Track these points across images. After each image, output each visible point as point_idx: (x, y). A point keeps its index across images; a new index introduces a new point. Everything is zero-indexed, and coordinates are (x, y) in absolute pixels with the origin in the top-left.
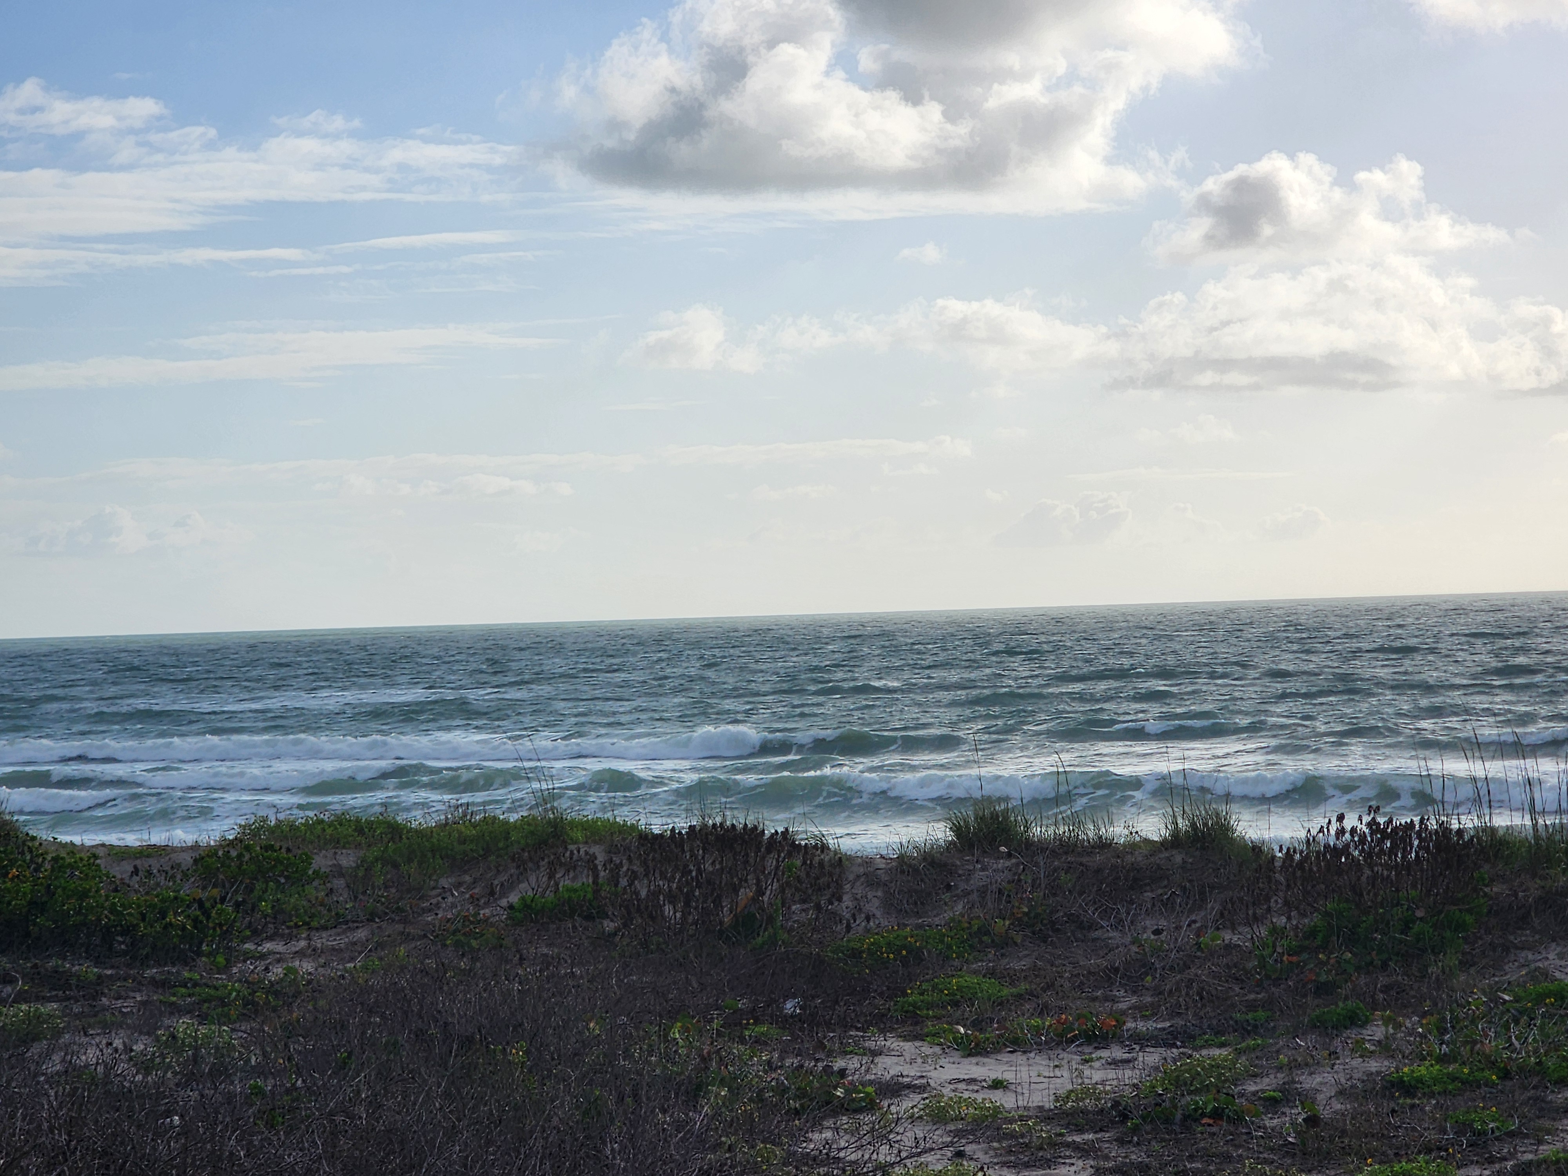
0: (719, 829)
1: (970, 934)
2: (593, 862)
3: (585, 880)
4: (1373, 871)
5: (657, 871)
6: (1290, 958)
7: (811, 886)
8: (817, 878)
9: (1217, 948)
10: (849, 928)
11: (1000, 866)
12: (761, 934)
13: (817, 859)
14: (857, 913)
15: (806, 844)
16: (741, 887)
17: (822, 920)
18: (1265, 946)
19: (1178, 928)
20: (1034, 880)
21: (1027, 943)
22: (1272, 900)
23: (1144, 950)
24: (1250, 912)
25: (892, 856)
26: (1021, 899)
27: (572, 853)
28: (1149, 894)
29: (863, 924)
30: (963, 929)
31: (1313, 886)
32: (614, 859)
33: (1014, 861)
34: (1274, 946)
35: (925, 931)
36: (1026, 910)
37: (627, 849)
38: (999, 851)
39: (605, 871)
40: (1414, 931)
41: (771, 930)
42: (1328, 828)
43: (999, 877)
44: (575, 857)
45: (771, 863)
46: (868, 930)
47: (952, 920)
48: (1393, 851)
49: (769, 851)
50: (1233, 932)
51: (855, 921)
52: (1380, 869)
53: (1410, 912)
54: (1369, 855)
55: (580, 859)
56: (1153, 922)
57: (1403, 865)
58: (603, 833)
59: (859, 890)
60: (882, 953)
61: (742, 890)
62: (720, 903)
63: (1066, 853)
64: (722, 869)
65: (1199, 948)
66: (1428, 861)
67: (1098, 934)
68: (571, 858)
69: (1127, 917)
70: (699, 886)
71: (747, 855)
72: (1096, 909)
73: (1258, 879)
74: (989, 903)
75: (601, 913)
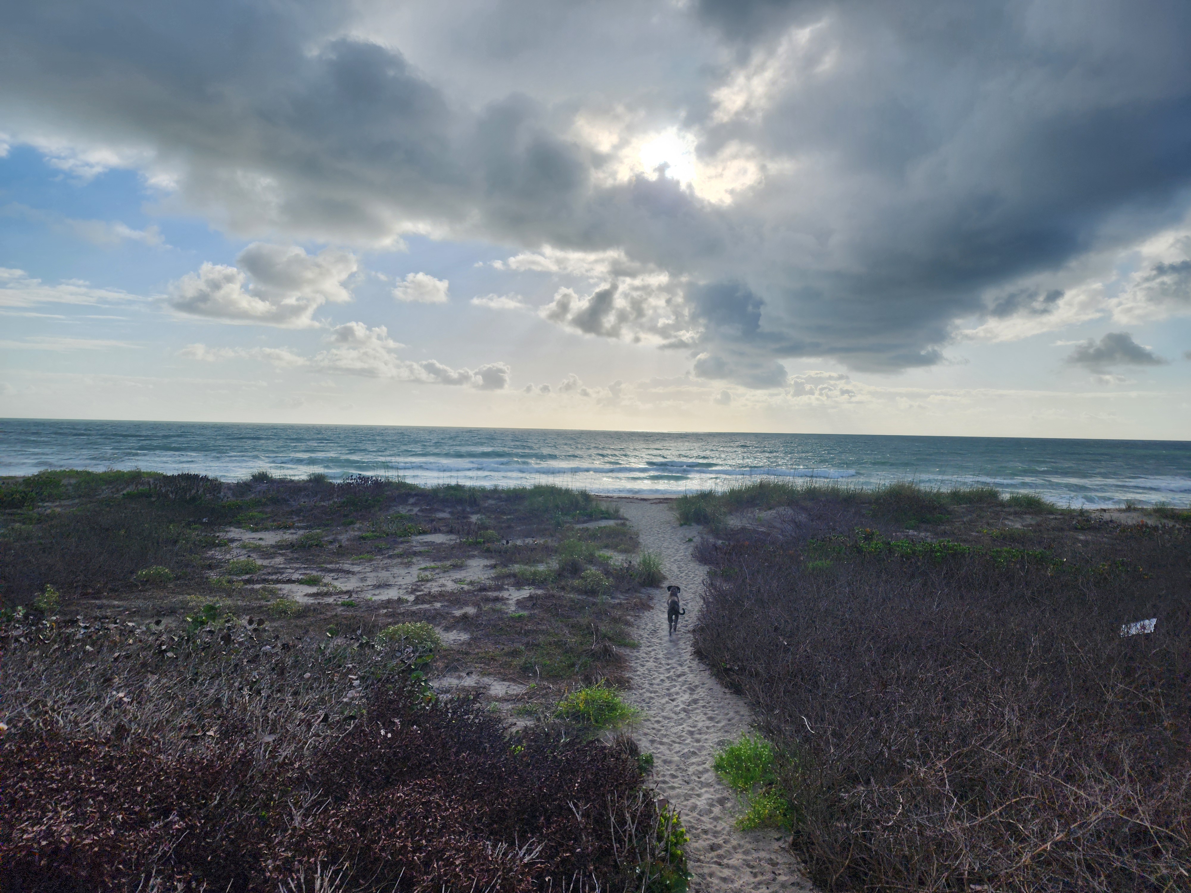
1: (255, 502)
2: (149, 483)
3: (146, 487)
4: (359, 488)
5: (168, 485)
6: (338, 509)
7: (212, 490)
8: (214, 488)
9: (320, 506)
10: (222, 500)
11: (264, 486)
12: (197, 502)
13: (214, 483)
14: (225, 497)
15: (211, 479)
17: (215, 498)
19: (310, 501)
20: (273, 489)
21: (270, 505)
22: (334, 495)
23: (301, 506)
24: (328, 498)
25: (235, 483)
28: (303, 493)
31: (344, 492)
32: (156, 482)
33: (268, 485)
34: (334, 506)
35: (243, 501)
36: (271, 496)
38: (264, 482)
39: (153, 485)
40: (368, 502)
41: (200, 501)
44: (144, 482)
46: (227, 501)
47: (251, 499)
49: (201, 480)
50: (324, 502)
53: (367, 498)
56: (304, 500)
57: (367, 486)
59: (225, 491)
60: (231, 507)
61: (193, 491)
62: (186, 494)
64: (187, 485)
65: (315, 506)
67: (289, 502)
69: (297, 499)
70: (180, 489)
71: (194, 482)
72: (289, 497)
73: (331, 490)
74: (261, 495)
75: (151, 496)
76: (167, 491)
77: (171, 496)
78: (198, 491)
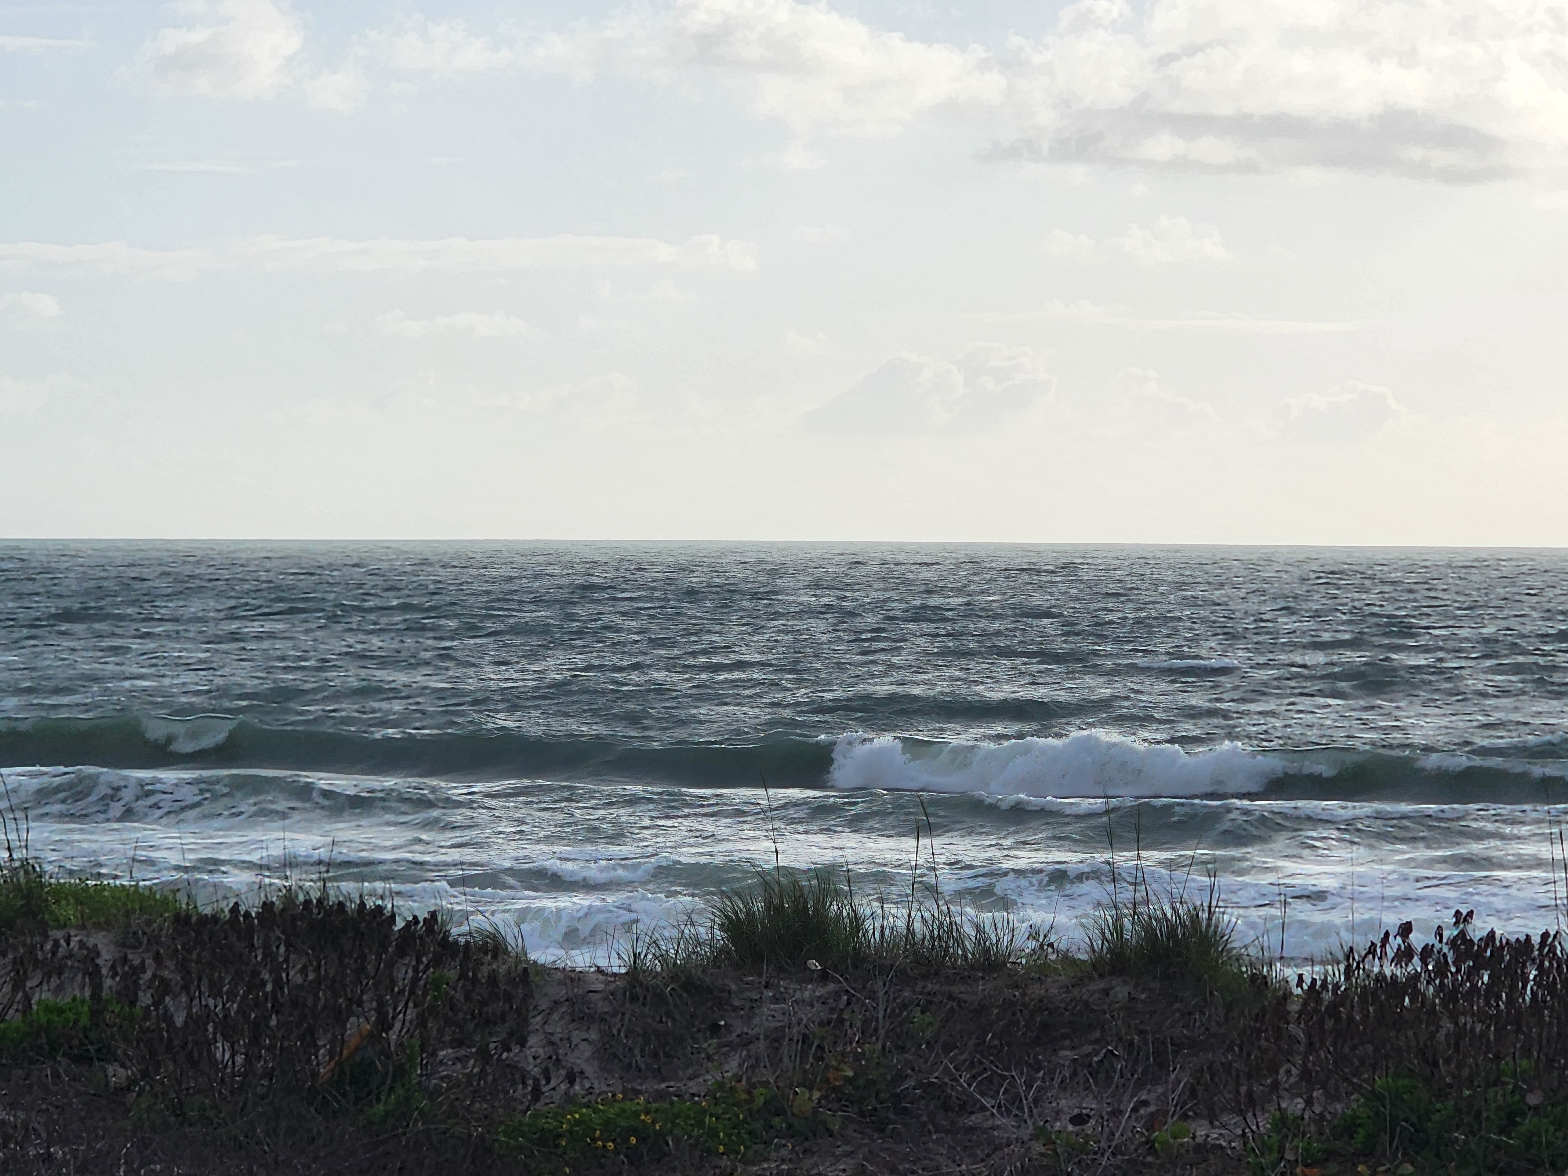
0: (315, 911)
1: (750, 1112)
2: (93, 959)
3: (77, 993)
4: (1456, 1024)
5: (205, 981)
6: (1307, 1170)
7: (473, 1017)
8: (484, 1003)
9: (1183, 1151)
10: (537, 1093)
11: (807, 994)
12: (383, 1098)
13: (485, 969)
14: (552, 1068)
15: (467, 942)
16: (351, 1013)
17: (490, 1078)
18: (1265, 1148)
19: (1117, 1113)
20: (866, 1022)
21: (850, 1131)
22: (1282, 1071)
23: (1054, 1150)
24: (1243, 1089)
25: (615, 970)
26: (843, 1054)
27: (56, 944)
28: (1067, 1053)
29: (563, 1087)
30: (737, 1104)
31: (1354, 1048)
32: (130, 957)
33: (832, 986)
34: (1281, 1150)
35: (672, 1103)
36: (850, 1074)
37: (154, 939)
38: (807, 968)
39: (113, 978)
40: (1522, 1129)
41: (400, 1091)
42: (1383, 946)
43: (805, 1014)
44: (61, 952)
45: (403, 973)
46: (569, 1099)
47: (721, 1086)
48: (1492, 992)
49: (401, 952)
50: (1211, 1123)
51: (548, 1082)
52: (1469, 1019)
53: (1517, 1097)
54: (1450, 995)
55: (71, 955)
56: (1072, 1103)
57: (1509, 1013)
58: (114, 911)
59: (557, 1028)
60: (594, 1140)
61: (353, 1019)
62: (314, 1039)
63: (925, 977)
64: (318, 981)
65: (1151, 1150)
66: (1552, 1009)
67: (974, 1120)
68: (54, 953)
69: (1027, 1092)
70: (277, 1009)
71: (363, 957)
72: (974, 1077)
73: (1259, 1031)
74: (786, 1060)
75: (107, 1054)
76: (197, 1022)
77: (221, 1051)
78: (384, 1024)
